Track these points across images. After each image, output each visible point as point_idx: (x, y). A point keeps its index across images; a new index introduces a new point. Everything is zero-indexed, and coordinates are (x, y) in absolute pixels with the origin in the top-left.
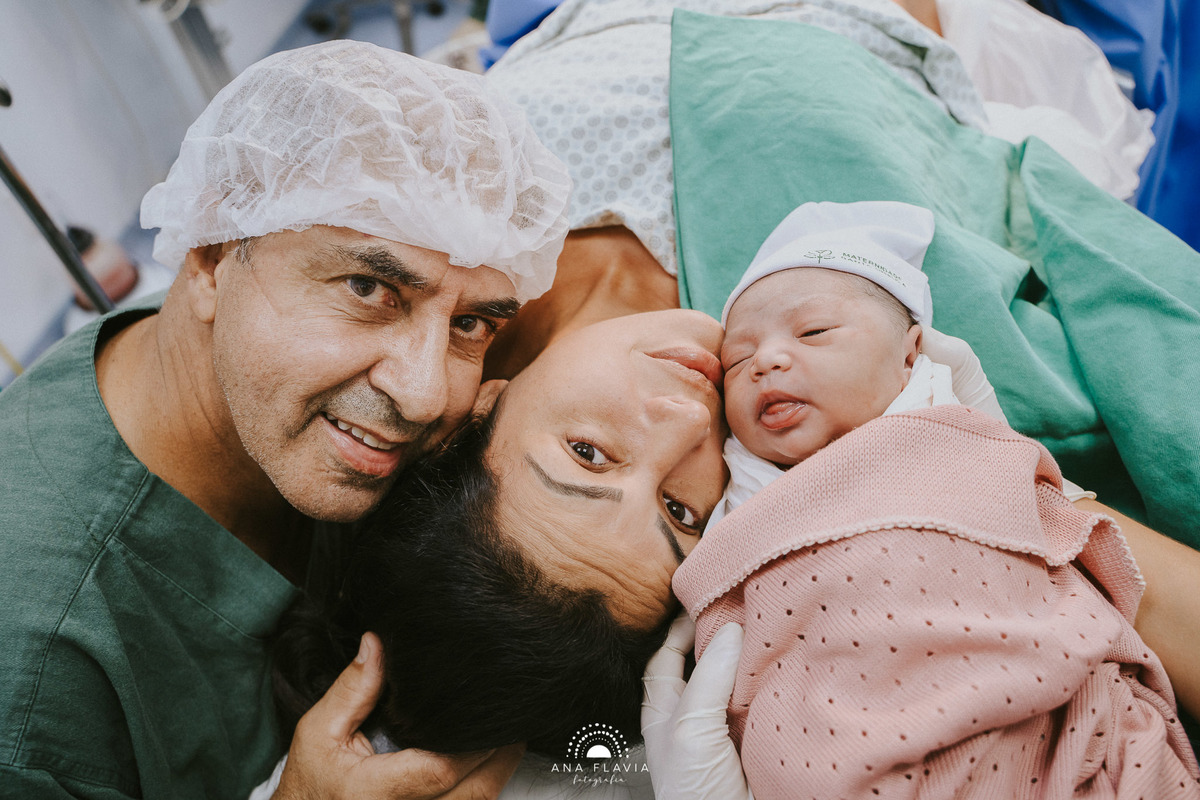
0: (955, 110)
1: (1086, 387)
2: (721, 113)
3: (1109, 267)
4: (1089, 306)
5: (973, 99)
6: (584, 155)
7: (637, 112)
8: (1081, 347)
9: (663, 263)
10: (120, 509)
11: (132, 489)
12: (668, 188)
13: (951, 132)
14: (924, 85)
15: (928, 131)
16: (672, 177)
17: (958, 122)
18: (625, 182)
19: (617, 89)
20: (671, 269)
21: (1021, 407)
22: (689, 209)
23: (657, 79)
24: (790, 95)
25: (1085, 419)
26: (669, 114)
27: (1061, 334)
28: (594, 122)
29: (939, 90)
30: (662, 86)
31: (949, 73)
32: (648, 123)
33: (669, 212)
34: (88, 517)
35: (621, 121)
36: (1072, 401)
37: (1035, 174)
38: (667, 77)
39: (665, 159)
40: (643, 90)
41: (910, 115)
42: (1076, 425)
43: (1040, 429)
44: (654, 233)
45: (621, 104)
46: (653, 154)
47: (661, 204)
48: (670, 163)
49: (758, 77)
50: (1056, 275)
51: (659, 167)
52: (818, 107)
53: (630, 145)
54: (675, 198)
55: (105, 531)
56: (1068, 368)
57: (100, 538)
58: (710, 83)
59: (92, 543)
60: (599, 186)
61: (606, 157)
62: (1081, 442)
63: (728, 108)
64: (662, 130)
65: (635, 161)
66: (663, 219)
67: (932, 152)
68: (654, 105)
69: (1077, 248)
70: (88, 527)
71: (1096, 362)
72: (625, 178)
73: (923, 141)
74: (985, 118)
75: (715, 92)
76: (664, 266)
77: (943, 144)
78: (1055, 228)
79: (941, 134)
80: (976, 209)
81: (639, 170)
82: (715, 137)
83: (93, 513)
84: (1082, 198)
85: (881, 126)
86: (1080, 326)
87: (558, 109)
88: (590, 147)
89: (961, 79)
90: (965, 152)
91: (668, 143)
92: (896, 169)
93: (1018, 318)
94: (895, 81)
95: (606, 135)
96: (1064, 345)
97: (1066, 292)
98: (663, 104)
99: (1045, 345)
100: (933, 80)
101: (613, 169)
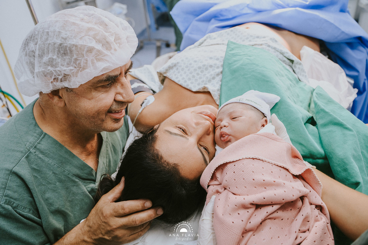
0: (300, 78)
1: (323, 147)
2: (235, 66)
3: (330, 115)
4: (325, 125)
5: (306, 76)
6: (200, 73)
7: (215, 65)
8: (322, 135)
9: (216, 101)
10: (34, 141)
11: (38, 136)
12: (220, 83)
13: (297, 82)
14: (293, 71)
15: (291, 80)
16: (221, 81)
17: (300, 80)
18: (210, 81)
19: (211, 58)
20: (218, 103)
21: (304, 148)
22: (224, 88)
23: (221, 57)
24: (254, 64)
25: (321, 155)
26: (223, 66)
27: (318, 133)
28: (204, 65)
29: (296, 72)
30: (223, 59)
31: (299, 68)
32: (218, 67)
33: (220, 89)
34: (26, 143)
35: (211, 66)
36: (318, 149)
37: (317, 93)
38: (224, 57)
39: (220, 76)
40: (218, 59)
41: (286, 75)
42: (319, 156)
43: (309, 156)
44: (215, 93)
45: (211, 62)
46: (218, 75)
47: (218, 87)
48: (222, 77)
49: (247, 59)
50: (318, 117)
51: (219, 78)
52: (261, 68)
53: (213, 73)
54: (221, 85)
55: (30, 147)
56: (319, 141)
57: (28, 148)
58: (234, 59)
59: (26, 149)
60: (203, 81)
61: (206, 75)
62: (320, 161)
63: (238, 65)
64: (221, 69)
65: (213, 76)
66: (218, 90)
67: (291, 85)
68: (219, 63)
69: (323, 110)
70: (25, 145)
71: (325, 139)
72: (210, 80)
73: (289, 82)
74: (308, 82)
75: (235, 61)
76: (216, 102)
77: (295, 84)
78: (318, 105)
79: (294, 82)
80: (301, 102)
81: (214, 78)
82: (234, 72)
83: (28, 142)
84: (329, 101)
85: (277, 75)
86: (322, 130)
87: (195, 61)
88: (202, 72)
89: (303, 70)
90: (300, 88)
91: (222, 72)
92: (278, 85)
93: (307, 128)
94: (283, 66)
95: (206, 69)
96: (318, 135)
97: (319, 122)
98: (222, 63)
99: (313, 135)
100: (295, 69)
101: (207, 78)
